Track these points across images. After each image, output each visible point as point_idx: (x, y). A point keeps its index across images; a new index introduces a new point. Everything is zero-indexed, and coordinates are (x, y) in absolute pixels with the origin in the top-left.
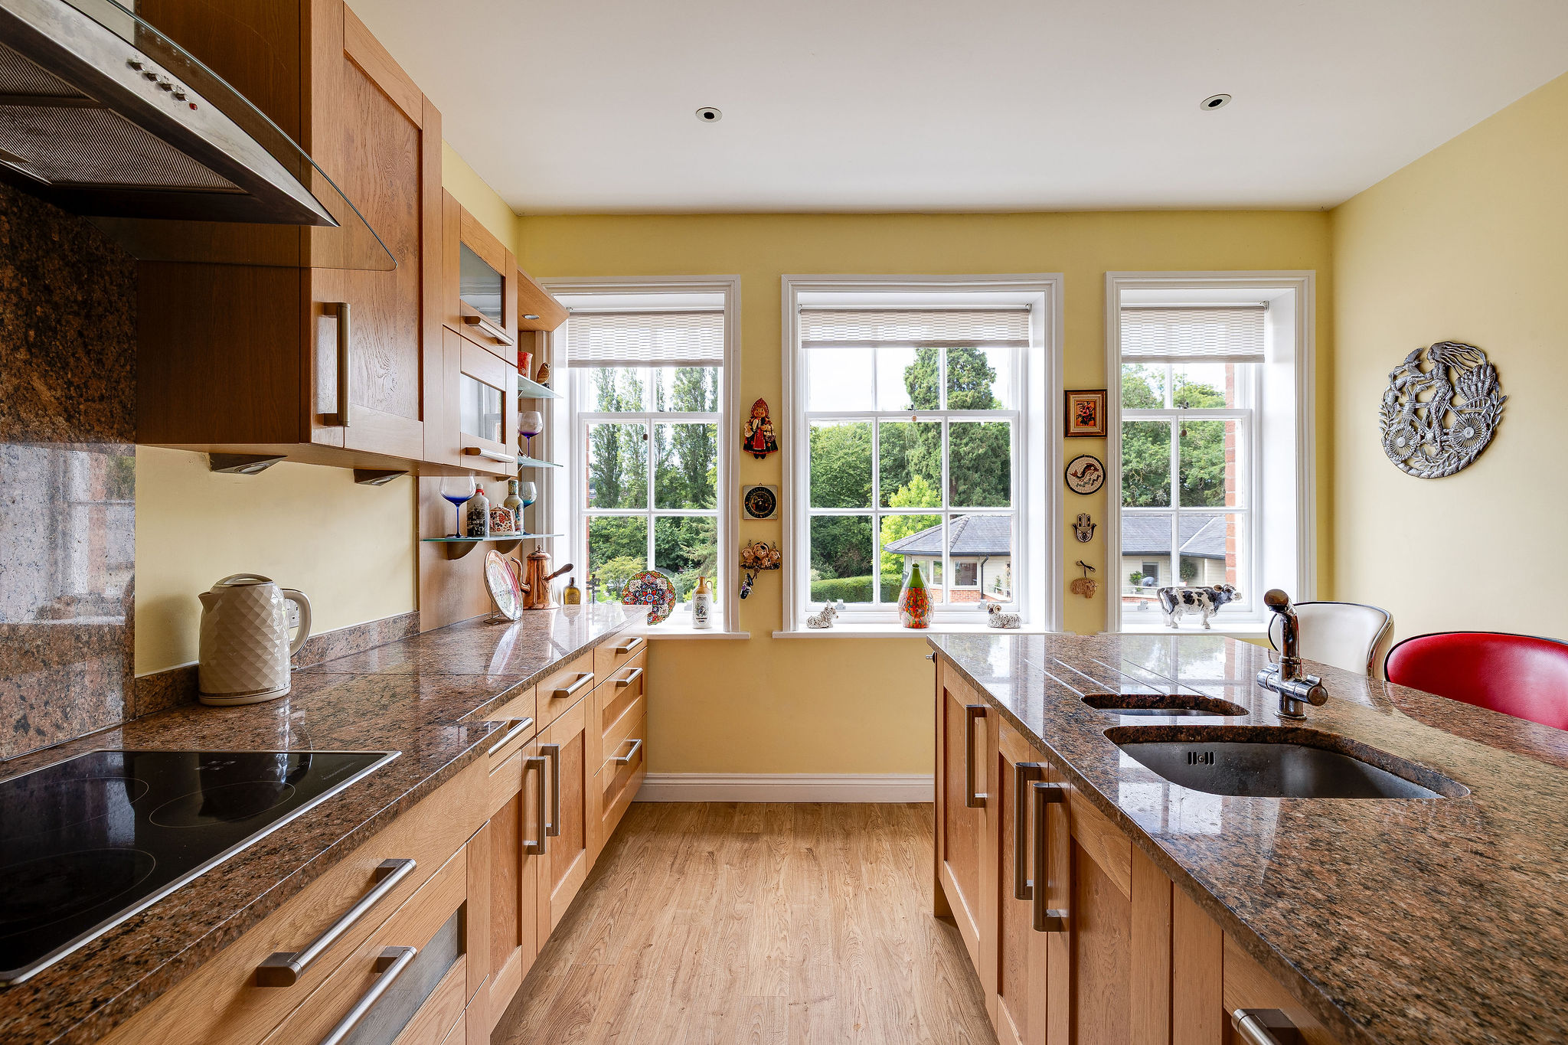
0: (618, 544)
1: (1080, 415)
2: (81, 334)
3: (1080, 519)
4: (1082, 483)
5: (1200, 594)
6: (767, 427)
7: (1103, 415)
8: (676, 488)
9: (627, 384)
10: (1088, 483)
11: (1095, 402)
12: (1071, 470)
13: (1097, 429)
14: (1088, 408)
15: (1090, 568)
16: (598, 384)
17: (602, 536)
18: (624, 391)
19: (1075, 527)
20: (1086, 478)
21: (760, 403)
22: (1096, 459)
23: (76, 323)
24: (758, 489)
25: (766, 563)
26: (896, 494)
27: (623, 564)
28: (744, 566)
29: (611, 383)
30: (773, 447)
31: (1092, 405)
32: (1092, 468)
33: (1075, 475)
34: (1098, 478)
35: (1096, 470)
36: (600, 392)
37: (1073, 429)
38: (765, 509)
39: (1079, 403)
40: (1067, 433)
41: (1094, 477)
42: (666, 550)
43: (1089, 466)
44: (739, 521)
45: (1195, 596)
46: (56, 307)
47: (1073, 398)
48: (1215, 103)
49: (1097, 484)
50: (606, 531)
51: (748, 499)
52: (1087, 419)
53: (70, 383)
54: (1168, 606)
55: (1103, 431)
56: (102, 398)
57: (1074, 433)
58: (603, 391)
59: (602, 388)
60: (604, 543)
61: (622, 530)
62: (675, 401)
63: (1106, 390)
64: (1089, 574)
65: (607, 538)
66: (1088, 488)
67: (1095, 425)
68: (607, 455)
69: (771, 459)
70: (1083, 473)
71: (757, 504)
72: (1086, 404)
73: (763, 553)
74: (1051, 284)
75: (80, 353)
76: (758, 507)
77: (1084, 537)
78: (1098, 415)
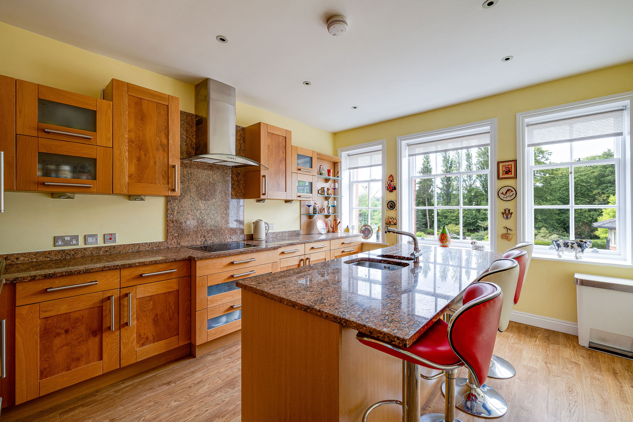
0: (451, 219)
1: (505, 171)
2: (237, 184)
3: (505, 211)
4: (506, 197)
5: (573, 244)
6: (392, 183)
7: (514, 170)
8: (478, 196)
9: (455, 154)
10: (509, 197)
11: (511, 165)
12: (501, 192)
13: (513, 175)
14: (508, 168)
15: (509, 229)
16: (443, 155)
17: (444, 216)
18: (453, 157)
19: (503, 214)
20: (508, 194)
21: (391, 176)
22: (512, 187)
23: (236, 183)
24: (390, 201)
25: (392, 223)
26: (614, 195)
27: (451, 228)
28: (386, 224)
29: (448, 154)
30: (395, 188)
31: (510, 166)
32: (510, 191)
33: (502, 193)
34: (513, 194)
35: (512, 191)
36: (444, 159)
37: (501, 176)
38: (393, 207)
39: (503, 166)
40: (499, 178)
41: (511, 194)
42: (473, 222)
43: (508, 190)
44: (385, 211)
45: (570, 244)
46: (234, 181)
47: (501, 165)
48: (507, 59)
49: (513, 197)
50: (446, 214)
51: (388, 204)
52: (508, 172)
53: (236, 191)
54: (557, 248)
55: (515, 176)
56: (240, 193)
57: (501, 178)
58: (445, 158)
59: (444, 157)
60: (445, 219)
61: (452, 214)
62: (478, 158)
63: (516, 160)
64: (509, 232)
65: (446, 217)
66: (509, 199)
67: (511, 174)
68: (446, 183)
69: (394, 192)
70: (506, 193)
71: (390, 206)
72: (507, 166)
73: (391, 220)
74: (492, 123)
75: (237, 187)
76: (391, 207)
77: (507, 218)
78: (513, 170)
